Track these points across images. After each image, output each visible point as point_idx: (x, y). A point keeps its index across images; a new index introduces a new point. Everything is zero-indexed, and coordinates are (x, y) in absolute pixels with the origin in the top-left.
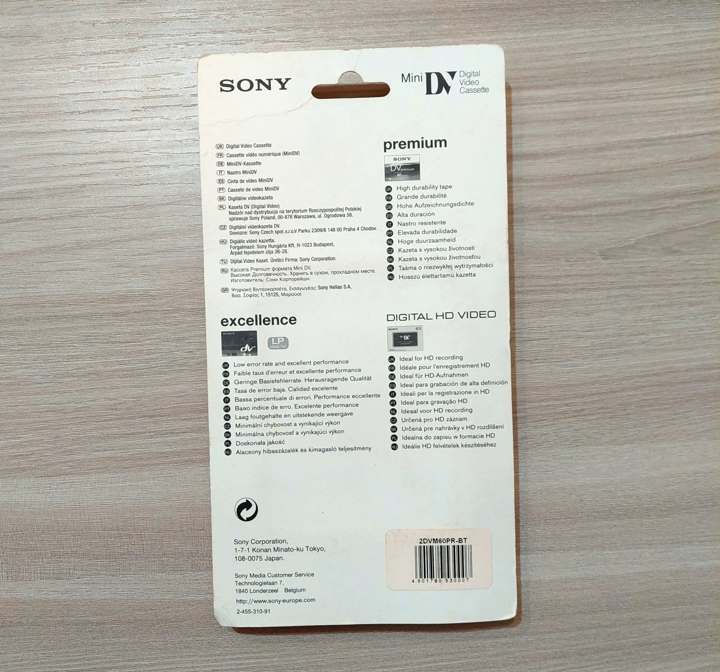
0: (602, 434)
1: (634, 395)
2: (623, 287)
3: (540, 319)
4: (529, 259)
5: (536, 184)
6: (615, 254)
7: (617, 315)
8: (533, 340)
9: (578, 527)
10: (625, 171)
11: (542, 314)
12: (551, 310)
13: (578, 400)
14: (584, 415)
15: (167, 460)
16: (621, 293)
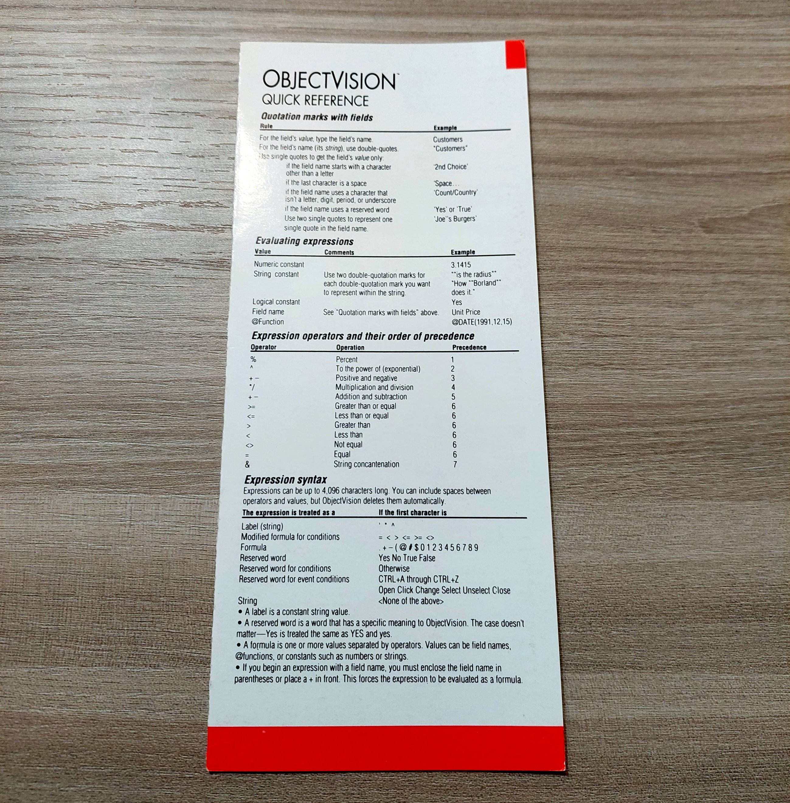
0: (713, 483)
1: (759, 425)
2: (734, 272)
3: (617, 308)
4: (599, 225)
5: (610, 130)
6: (720, 226)
7: (727, 309)
8: (607, 336)
9: (679, 630)
10: (730, 123)
11: (619, 301)
12: (632, 295)
13: (674, 428)
14: (684, 452)
15: (34, 479)
16: (733, 280)
